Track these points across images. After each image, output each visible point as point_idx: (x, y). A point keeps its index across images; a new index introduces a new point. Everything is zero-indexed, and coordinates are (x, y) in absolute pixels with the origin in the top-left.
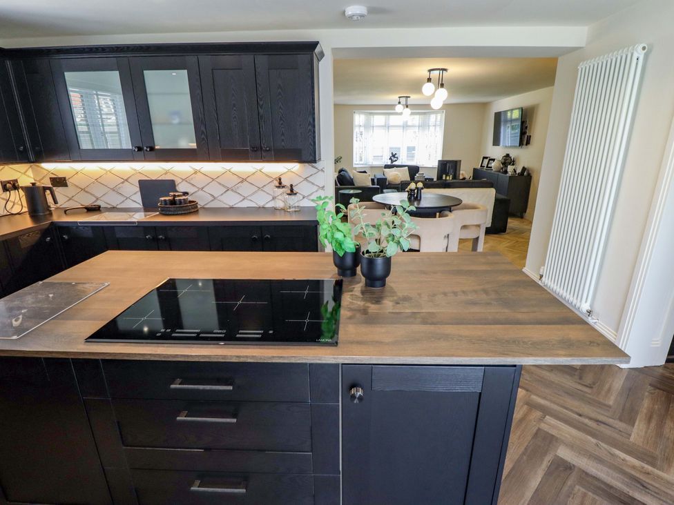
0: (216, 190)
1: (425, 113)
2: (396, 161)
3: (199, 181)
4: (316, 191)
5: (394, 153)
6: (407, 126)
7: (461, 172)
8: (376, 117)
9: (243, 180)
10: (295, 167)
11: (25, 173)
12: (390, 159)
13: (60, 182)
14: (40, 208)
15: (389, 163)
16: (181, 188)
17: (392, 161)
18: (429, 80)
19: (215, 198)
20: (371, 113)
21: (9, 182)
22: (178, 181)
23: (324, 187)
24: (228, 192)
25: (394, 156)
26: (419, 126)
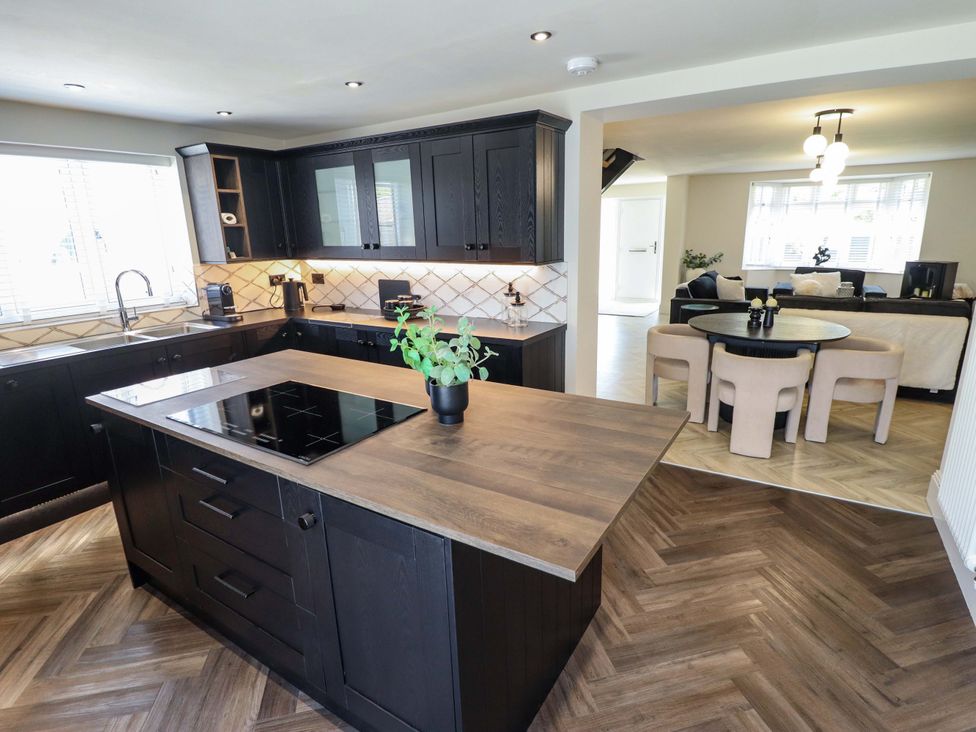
0: (446, 294)
1: (892, 179)
2: (825, 261)
3: (433, 283)
4: (557, 302)
5: (823, 248)
6: (854, 202)
7: (957, 285)
8: (793, 189)
9: (475, 284)
10: (533, 271)
11: (293, 269)
12: (816, 257)
13: (318, 279)
14: (293, 303)
15: (812, 264)
16: (415, 291)
17: (819, 262)
18: (817, 130)
19: (446, 304)
20: (784, 184)
21: (277, 277)
22: (412, 282)
23: (566, 297)
24: (459, 298)
25: (822, 253)
26: (878, 202)
